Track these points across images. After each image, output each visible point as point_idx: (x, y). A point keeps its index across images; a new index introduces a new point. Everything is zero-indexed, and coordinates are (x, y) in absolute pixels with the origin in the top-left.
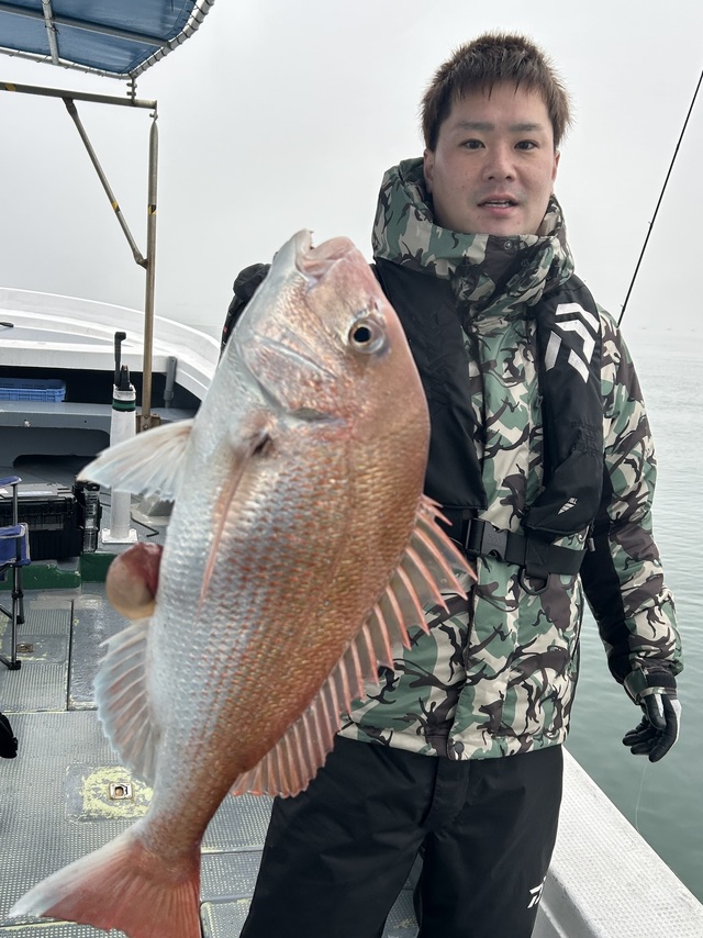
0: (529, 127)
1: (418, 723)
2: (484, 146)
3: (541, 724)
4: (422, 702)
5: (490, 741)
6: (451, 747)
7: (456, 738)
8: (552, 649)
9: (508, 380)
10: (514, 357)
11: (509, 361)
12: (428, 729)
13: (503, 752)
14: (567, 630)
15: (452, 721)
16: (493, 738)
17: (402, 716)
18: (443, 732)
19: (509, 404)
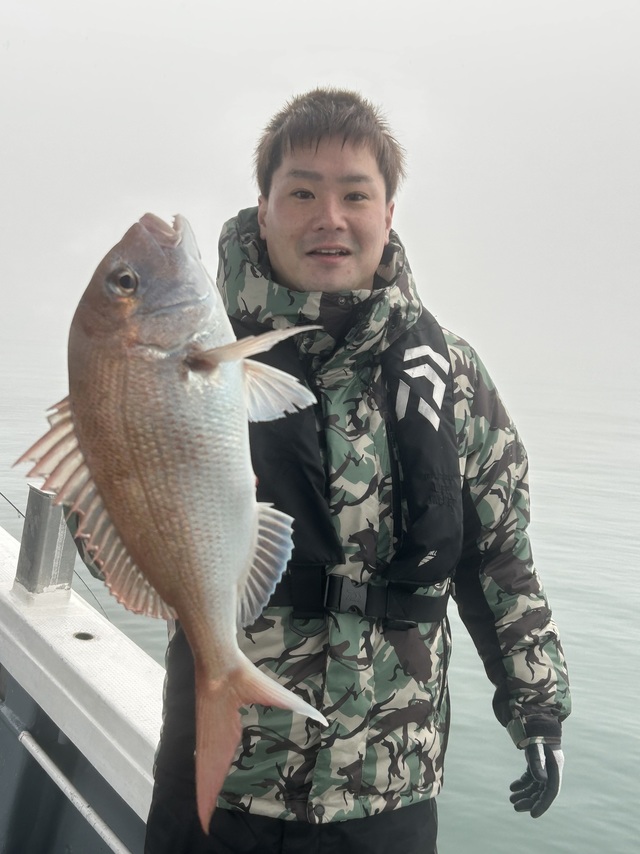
0: (359, 179)
1: (276, 789)
2: (314, 197)
3: (407, 780)
4: (279, 768)
5: (351, 802)
6: (310, 811)
7: (315, 801)
8: (413, 703)
9: (351, 434)
10: (357, 408)
11: (353, 412)
12: (287, 795)
13: (366, 811)
14: (429, 681)
15: (310, 784)
16: (356, 798)
17: (260, 782)
18: (301, 796)
19: (353, 459)
